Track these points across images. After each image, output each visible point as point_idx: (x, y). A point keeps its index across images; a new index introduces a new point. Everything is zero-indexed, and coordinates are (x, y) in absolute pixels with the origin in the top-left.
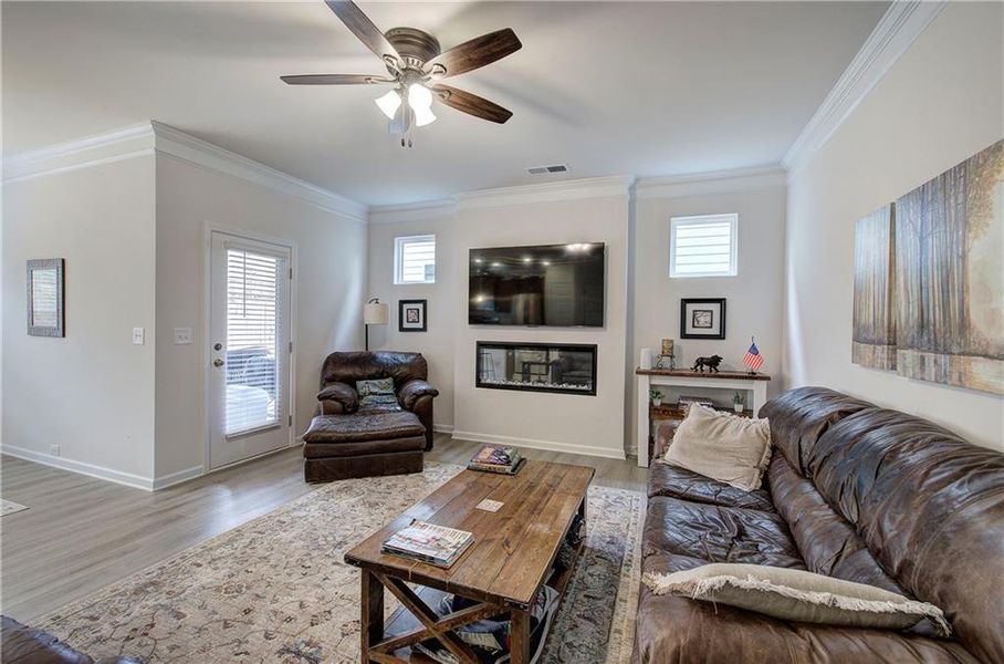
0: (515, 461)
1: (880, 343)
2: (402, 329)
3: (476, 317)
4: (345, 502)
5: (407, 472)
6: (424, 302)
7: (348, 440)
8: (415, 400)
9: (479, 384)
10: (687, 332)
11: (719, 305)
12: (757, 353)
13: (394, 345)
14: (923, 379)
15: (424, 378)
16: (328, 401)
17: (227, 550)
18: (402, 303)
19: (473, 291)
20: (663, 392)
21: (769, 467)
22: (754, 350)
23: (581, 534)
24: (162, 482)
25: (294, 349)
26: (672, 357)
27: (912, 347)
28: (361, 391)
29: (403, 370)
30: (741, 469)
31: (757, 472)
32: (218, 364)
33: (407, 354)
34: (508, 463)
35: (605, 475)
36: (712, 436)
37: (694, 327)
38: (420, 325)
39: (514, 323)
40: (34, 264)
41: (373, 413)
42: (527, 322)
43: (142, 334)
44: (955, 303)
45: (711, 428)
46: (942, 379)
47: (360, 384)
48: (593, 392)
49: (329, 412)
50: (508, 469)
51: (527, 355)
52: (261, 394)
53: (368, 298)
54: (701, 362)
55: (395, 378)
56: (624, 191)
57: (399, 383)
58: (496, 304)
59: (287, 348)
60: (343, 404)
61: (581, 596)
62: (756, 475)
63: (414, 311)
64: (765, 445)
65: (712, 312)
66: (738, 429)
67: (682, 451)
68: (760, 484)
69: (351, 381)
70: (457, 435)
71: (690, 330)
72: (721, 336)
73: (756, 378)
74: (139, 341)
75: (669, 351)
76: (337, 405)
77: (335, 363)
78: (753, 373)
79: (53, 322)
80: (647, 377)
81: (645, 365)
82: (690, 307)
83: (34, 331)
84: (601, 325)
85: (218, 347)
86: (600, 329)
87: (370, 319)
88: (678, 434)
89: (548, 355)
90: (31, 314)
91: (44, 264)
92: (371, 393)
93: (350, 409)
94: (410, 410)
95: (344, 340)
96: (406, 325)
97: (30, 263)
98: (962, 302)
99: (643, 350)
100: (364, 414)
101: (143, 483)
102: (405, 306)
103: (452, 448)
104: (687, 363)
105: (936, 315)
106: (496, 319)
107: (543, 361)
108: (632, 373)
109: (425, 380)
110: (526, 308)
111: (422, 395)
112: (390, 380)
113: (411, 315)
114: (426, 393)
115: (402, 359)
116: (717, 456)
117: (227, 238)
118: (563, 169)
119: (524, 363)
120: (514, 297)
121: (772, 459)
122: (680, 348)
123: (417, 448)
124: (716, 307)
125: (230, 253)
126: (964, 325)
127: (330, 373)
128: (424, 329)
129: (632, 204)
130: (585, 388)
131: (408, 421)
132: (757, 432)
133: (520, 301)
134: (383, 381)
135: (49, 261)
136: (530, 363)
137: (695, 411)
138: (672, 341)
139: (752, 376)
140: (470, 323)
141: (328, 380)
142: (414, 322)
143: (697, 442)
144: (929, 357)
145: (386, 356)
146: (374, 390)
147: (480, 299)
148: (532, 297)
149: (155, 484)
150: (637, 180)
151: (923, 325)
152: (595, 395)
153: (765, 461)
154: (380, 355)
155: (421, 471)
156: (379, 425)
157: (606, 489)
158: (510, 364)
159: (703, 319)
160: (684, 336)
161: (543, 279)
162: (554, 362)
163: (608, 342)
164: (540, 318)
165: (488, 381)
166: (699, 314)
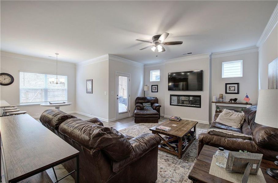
0: (180, 119)
2: (152, 92)
3: (170, 89)
4: (143, 127)
5: (155, 123)
6: (157, 85)
7: (143, 115)
8: (156, 108)
9: (171, 105)
10: (227, 92)
11: (237, 85)
13: (151, 95)
15: (157, 103)
16: (138, 107)
17: (125, 132)
18: (152, 86)
19: (169, 82)
20: (220, 107)
21: (243, 124)
22: (247, 97)
23: (194, 135)
24: (110, 120)
25: (130, 96)
26: (222, 98)
28: (144, 105)
29: (153, 101)
30: (235, 124)
31: (240, 125)
32: (118, 99)
33: (154, 98)
34: (178, 119)
35: (203, 127)
36: (228, 116)
37: (229, 91)
38: (156, 91)
39: (179, 90)
40: (87, 80)
41: (147, 110)
42: (183, 90)
43: (106, 93)
45: (228, 114)
47: (144, 104)
48: (200, 107)
49: (138, 109)
50: (178, 120)
51: (183, 98)
52: (124, 105)
53: (144, 85)
54: (231, 100)
55: (151, 103)
56: (208, 56)
57: (152, 104)
58: (174, 85)
59: (129, 96)
60: (141, 108)
61: (194, 146)
62: (239, 125)
63: (155, 87)
64: (243, 119)
65: (235, 87)
66: (236, 115)
67: (220, 119)
68: (240, 127)
69: (142, 103)
70: (165, 116)
71: (228, 91)
72: (238, 93)
73: (248, 104)
74: (106, 94)
75: (222, 97)
76: (140, 108)
77: (138, 99)
78: (247, 103)
79: (90, 91)
80: (215, 103)
81: (214, 100)
82: (228, 86)
83: (88, 92)
84: (202, 90)
85: (117, 95)
86: (202, 91)
87: (145, 90)
88: (219, 116)
89: (189, 98)
90: (87, 89)
91: (89, 80)
92: (146, 106)
93: (142, 109)
94: (155, 110)
95: (139, 94)
96: (153, 91)
97: (86, 80)
99: (214, 97)
100: (145, 110)
101: (107, 120)
102: (153, 86)
103: (164, 119)
104: (227, 100)
106: (174, 89)
107: (188, 100)
108: (211, 102)
109: (158, 103)
110: (183, 86)
111: (157, 107)
112: (150, 103)
113: (154, 88)
114: (158, 106)
115: (152, 99)
116: (229, 121)
117: (119, 74)
118: (191, 53)
119: (182, 101)
120: (180, 83)
121: (244, 122)
122: (225, 96)
123: (157, 118)
124: (236, 86)
125: (119, 77)
127: (137, 102)
128: (157, 92)
129: (211, 60)
130: (198, 106)
131: (155, 112)
132: (241, 116)
133: (181, 84)
134: (148, 103)
135: (90, 80)
136: (184, 101)
137: (225, 111)
138: (223, 94)
140: (168, 90)
141: (136, 103)
142: (155, 90)
143: (224, 117)
145: (149, 98)
146: (147, 105)
147: (170, 84)
148: (184, 83)
149: (109, 121)
150: (212, 53)
152: (201, 108)
153: (242, 122)
154: (147, 98)
155: (158, 123)
156: (148, 112)
157: (203, 130)
158: (178, 100)
159: (232, 89)
160: (226, 93)
161: (188, 78)
162: (191, 100)
163: (204, 95)
164: (187, 89)
165: (173, 104)
166: (231, 87)
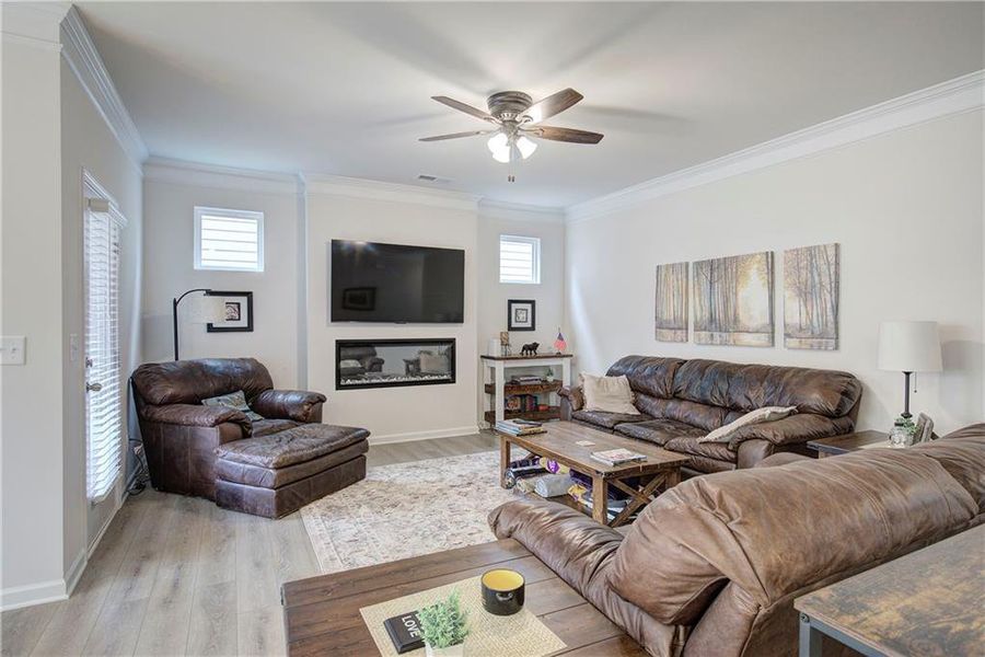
1: (679, 329)
2: (211, 329)
5: (356, 481)
6: (248, 295)
9: (339, 386)
11: (531, 305)
12: (562, 339)
14: (712, 344)
15: (272, 388)
16: (225, 425)
22: (561, 337)
27: (705, 330)
30: (627, 405)
31: (632, 405)
32: (88, 390)
36: (606, 389)
37: (516, 321)
38: (243, 324)
44: (731, 313)
45: (602, 385)
46: (724, 343)
48: (453, 381)
49: (228, 439)
55: (243, 391)
57: (250, 396)
60: (243, 425)
66: (614, 383)
67: (597, 401)
68: (638, 410)
69: (194, 402)
71: (514, 324)
72: (533, 328)
73: (562, 357)
76: (236, 428)
78: (559, 353)
82: (514, 306)
86: (460, 324)
93: (250, 431)
98: (735, 311)
105: (720, 315)
116: (614, 400)
124: (529, 307)
126: (736, 320)
128: (250, 328)
130: (445, 377)
132: (623, 383)
134: (235, 397)
138: (508, 333)
139: (559, 356)
140: (332, 320)
142: (232, 319)
143: (602, 394)
144: (716, 334)
151: (712, 320)
152: (455, 383)
153: (632, 398)
155: (365, 477)
159: (522, 316)
160: (511, 328)
165: (349, 382)
166: (519, 311)
